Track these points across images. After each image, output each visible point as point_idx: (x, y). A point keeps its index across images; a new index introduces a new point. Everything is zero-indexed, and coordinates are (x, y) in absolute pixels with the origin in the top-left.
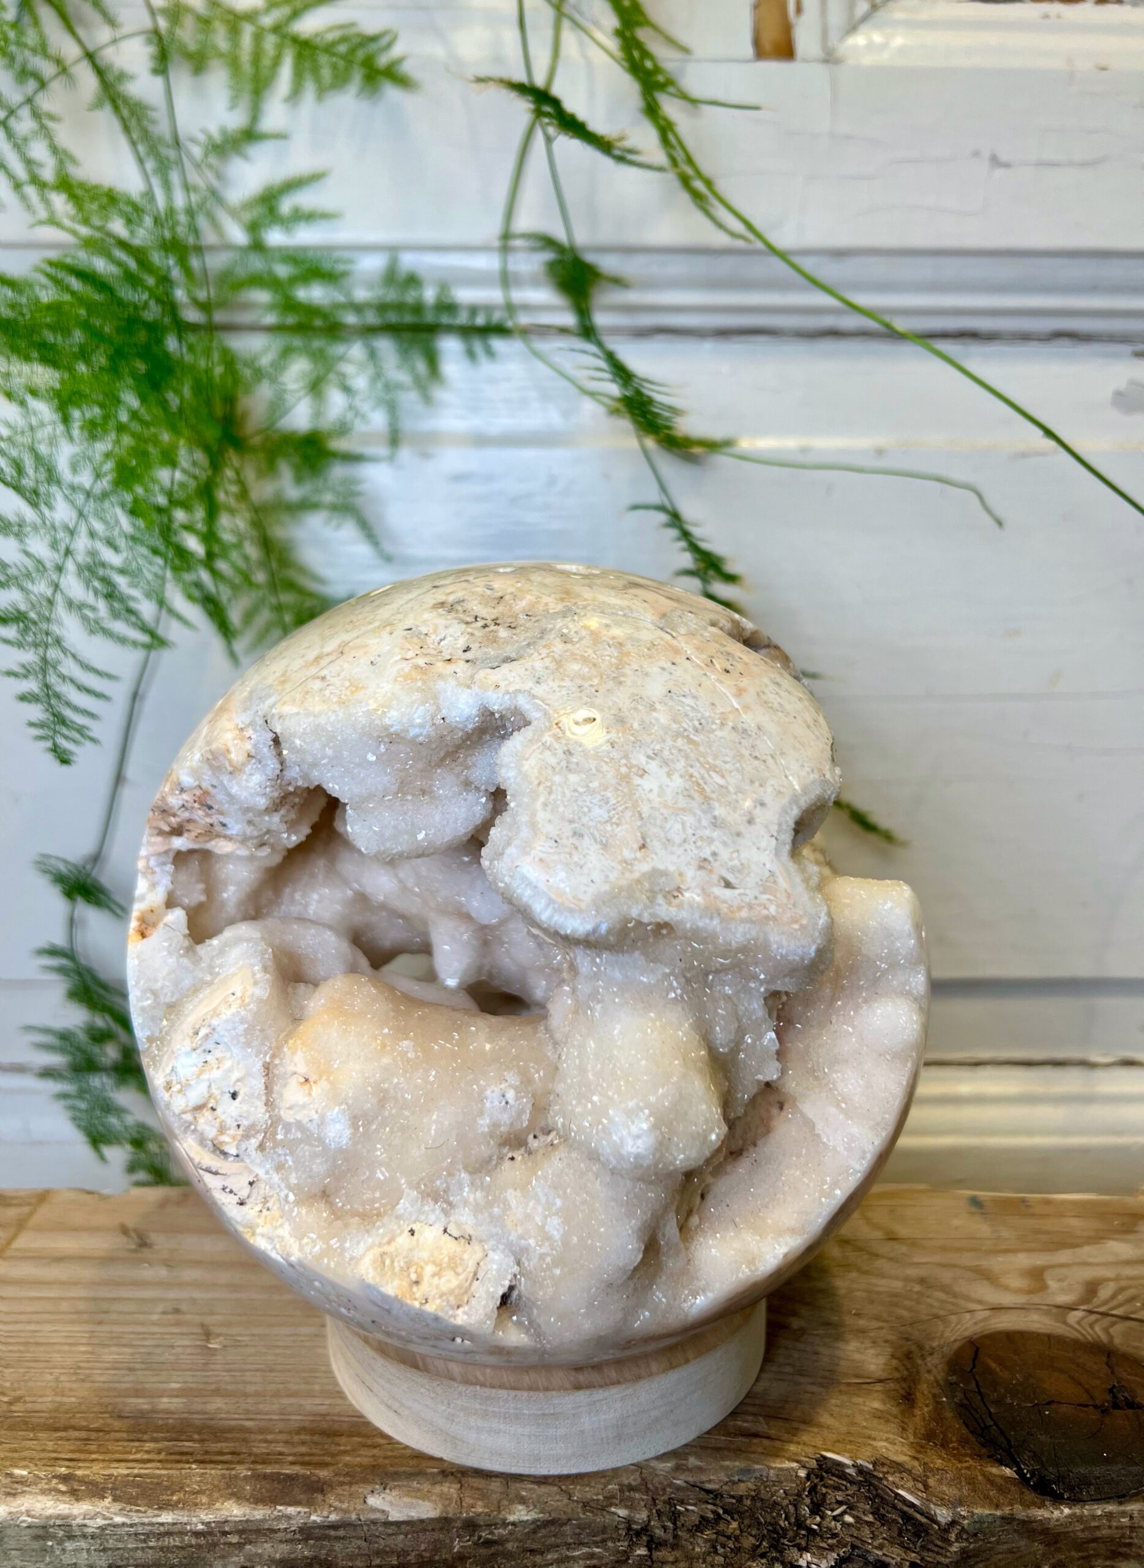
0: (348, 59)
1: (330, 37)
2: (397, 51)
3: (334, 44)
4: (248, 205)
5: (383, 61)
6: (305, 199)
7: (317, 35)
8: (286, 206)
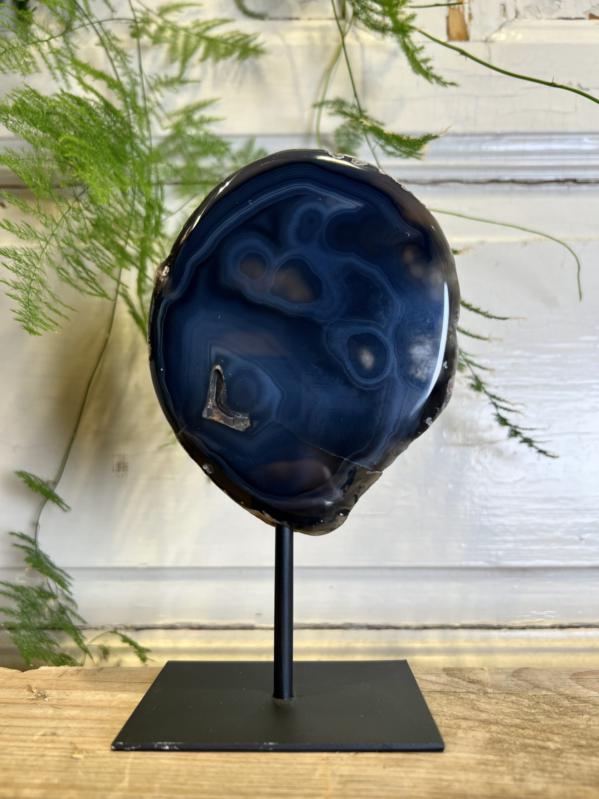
0: (234, 45)
1: (225, 37)
2: (259, 40)
3: (227, 39)
4: (177, 114)
5: (252, 45)
6: (207, 113)
7: (218, 37)
8: (196, 117)
